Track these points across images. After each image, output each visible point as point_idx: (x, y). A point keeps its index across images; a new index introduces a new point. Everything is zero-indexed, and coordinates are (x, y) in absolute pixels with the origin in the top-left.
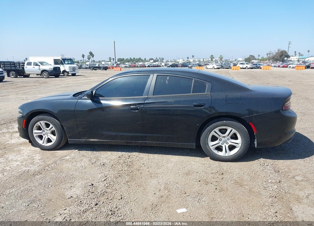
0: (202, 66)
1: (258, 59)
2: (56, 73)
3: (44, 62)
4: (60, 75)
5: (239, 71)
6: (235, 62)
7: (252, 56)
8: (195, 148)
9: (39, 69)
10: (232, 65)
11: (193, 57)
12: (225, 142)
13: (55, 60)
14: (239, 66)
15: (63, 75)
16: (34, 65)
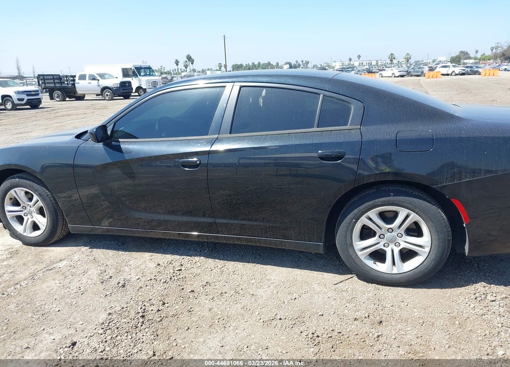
0: (374, 73)
1: (475, 59)
2: (125, 91)
3: (105, 74)
4: (132, 94)
5: (438, 79)
6: (434, 65)
7: (465, 52)
8: (321, 251)
9: (99, 86)
10: (426, 69)
11: (359, 59)
12: (393, 241)
13: (123, 70)
14: (439, 72)
15: (137, 94)
16: (90, 79)
